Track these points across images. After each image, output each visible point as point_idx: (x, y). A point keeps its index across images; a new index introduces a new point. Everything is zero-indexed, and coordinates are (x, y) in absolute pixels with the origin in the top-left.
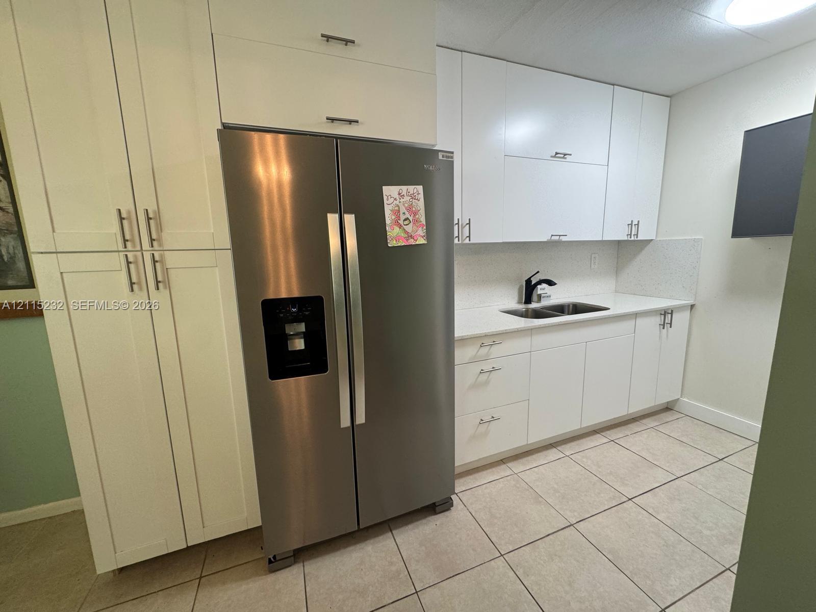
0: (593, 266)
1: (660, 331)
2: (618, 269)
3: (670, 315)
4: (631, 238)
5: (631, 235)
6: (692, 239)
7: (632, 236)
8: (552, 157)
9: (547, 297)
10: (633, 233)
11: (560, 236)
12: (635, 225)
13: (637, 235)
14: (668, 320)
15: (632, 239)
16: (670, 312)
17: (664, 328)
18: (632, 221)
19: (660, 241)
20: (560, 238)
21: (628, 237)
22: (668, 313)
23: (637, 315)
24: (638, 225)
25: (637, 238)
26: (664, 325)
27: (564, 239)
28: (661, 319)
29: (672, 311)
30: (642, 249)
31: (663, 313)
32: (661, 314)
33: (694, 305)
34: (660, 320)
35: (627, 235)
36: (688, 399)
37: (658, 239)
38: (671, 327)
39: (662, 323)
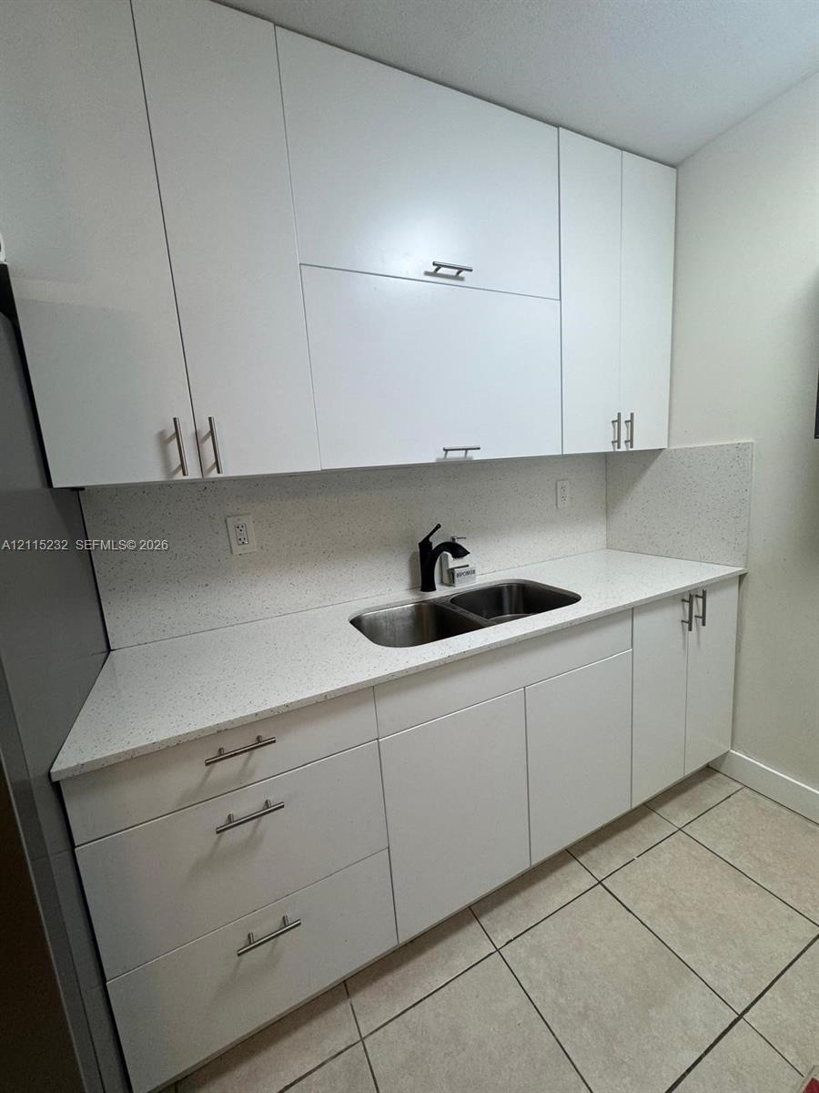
0: (560, 505)
1: (684, 634)
2: (609, 506)
3: (700, 601)
4: (619, 447)
5: (619, 441)
6: (733, 445)
7: (623, 444)
8: (427, 274)
9: (468, 573)
10: (623, 440)
11: (467, 450)
12: (626, 422)
13: (631, 441)
14: (697, 611)
15: (623, 448)
16: (700, 594)
17: (690, 629)
18: (619, 414)
19: (675, 450)
20: (468, 455)
21: (614, 446)
22: (697, 596)
23: (635, 611)
24: (631, 421)
25: (632, 447)
26: (690, 623)
27: (475, 455)
28: (684, 609)
29: (704, 592)
30: (645, 468)
31: (687, 598)
32: (683, 600)
33: (746, 574)
34: (682, 611)
35: (613, 442)
36: (745, 753)
37: (673, 447)
38: (704, 624)
39: (687, 619)
